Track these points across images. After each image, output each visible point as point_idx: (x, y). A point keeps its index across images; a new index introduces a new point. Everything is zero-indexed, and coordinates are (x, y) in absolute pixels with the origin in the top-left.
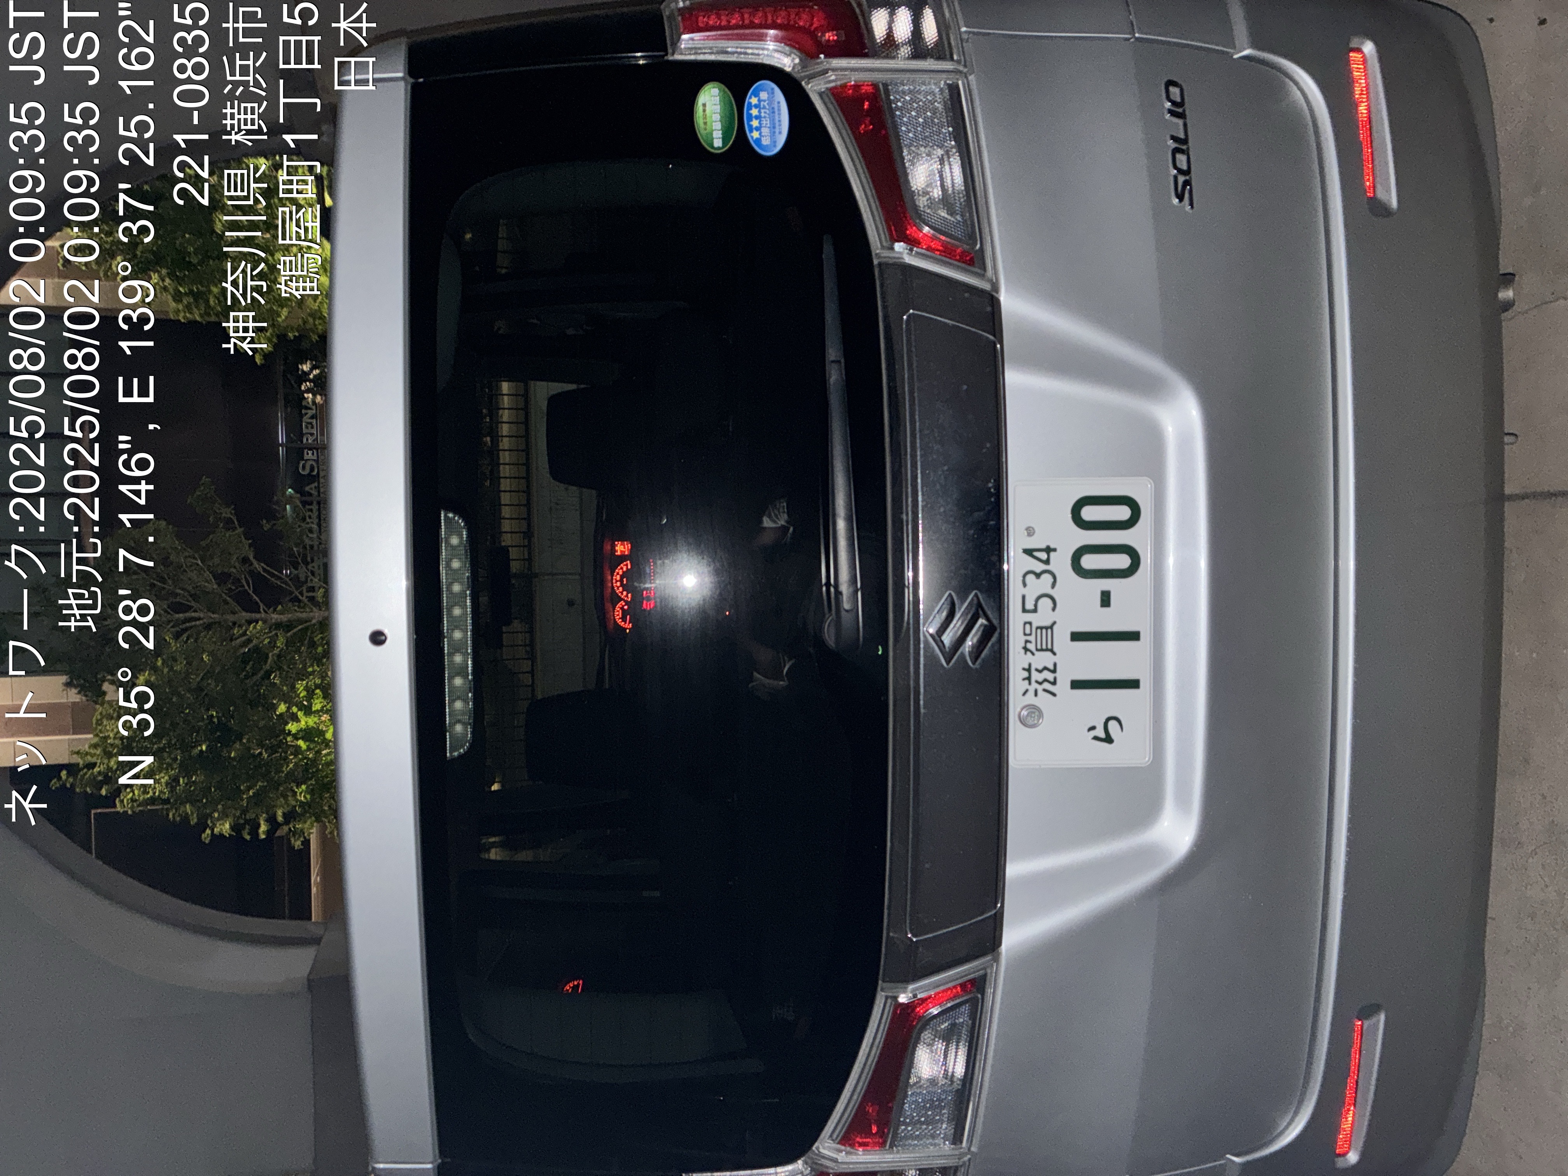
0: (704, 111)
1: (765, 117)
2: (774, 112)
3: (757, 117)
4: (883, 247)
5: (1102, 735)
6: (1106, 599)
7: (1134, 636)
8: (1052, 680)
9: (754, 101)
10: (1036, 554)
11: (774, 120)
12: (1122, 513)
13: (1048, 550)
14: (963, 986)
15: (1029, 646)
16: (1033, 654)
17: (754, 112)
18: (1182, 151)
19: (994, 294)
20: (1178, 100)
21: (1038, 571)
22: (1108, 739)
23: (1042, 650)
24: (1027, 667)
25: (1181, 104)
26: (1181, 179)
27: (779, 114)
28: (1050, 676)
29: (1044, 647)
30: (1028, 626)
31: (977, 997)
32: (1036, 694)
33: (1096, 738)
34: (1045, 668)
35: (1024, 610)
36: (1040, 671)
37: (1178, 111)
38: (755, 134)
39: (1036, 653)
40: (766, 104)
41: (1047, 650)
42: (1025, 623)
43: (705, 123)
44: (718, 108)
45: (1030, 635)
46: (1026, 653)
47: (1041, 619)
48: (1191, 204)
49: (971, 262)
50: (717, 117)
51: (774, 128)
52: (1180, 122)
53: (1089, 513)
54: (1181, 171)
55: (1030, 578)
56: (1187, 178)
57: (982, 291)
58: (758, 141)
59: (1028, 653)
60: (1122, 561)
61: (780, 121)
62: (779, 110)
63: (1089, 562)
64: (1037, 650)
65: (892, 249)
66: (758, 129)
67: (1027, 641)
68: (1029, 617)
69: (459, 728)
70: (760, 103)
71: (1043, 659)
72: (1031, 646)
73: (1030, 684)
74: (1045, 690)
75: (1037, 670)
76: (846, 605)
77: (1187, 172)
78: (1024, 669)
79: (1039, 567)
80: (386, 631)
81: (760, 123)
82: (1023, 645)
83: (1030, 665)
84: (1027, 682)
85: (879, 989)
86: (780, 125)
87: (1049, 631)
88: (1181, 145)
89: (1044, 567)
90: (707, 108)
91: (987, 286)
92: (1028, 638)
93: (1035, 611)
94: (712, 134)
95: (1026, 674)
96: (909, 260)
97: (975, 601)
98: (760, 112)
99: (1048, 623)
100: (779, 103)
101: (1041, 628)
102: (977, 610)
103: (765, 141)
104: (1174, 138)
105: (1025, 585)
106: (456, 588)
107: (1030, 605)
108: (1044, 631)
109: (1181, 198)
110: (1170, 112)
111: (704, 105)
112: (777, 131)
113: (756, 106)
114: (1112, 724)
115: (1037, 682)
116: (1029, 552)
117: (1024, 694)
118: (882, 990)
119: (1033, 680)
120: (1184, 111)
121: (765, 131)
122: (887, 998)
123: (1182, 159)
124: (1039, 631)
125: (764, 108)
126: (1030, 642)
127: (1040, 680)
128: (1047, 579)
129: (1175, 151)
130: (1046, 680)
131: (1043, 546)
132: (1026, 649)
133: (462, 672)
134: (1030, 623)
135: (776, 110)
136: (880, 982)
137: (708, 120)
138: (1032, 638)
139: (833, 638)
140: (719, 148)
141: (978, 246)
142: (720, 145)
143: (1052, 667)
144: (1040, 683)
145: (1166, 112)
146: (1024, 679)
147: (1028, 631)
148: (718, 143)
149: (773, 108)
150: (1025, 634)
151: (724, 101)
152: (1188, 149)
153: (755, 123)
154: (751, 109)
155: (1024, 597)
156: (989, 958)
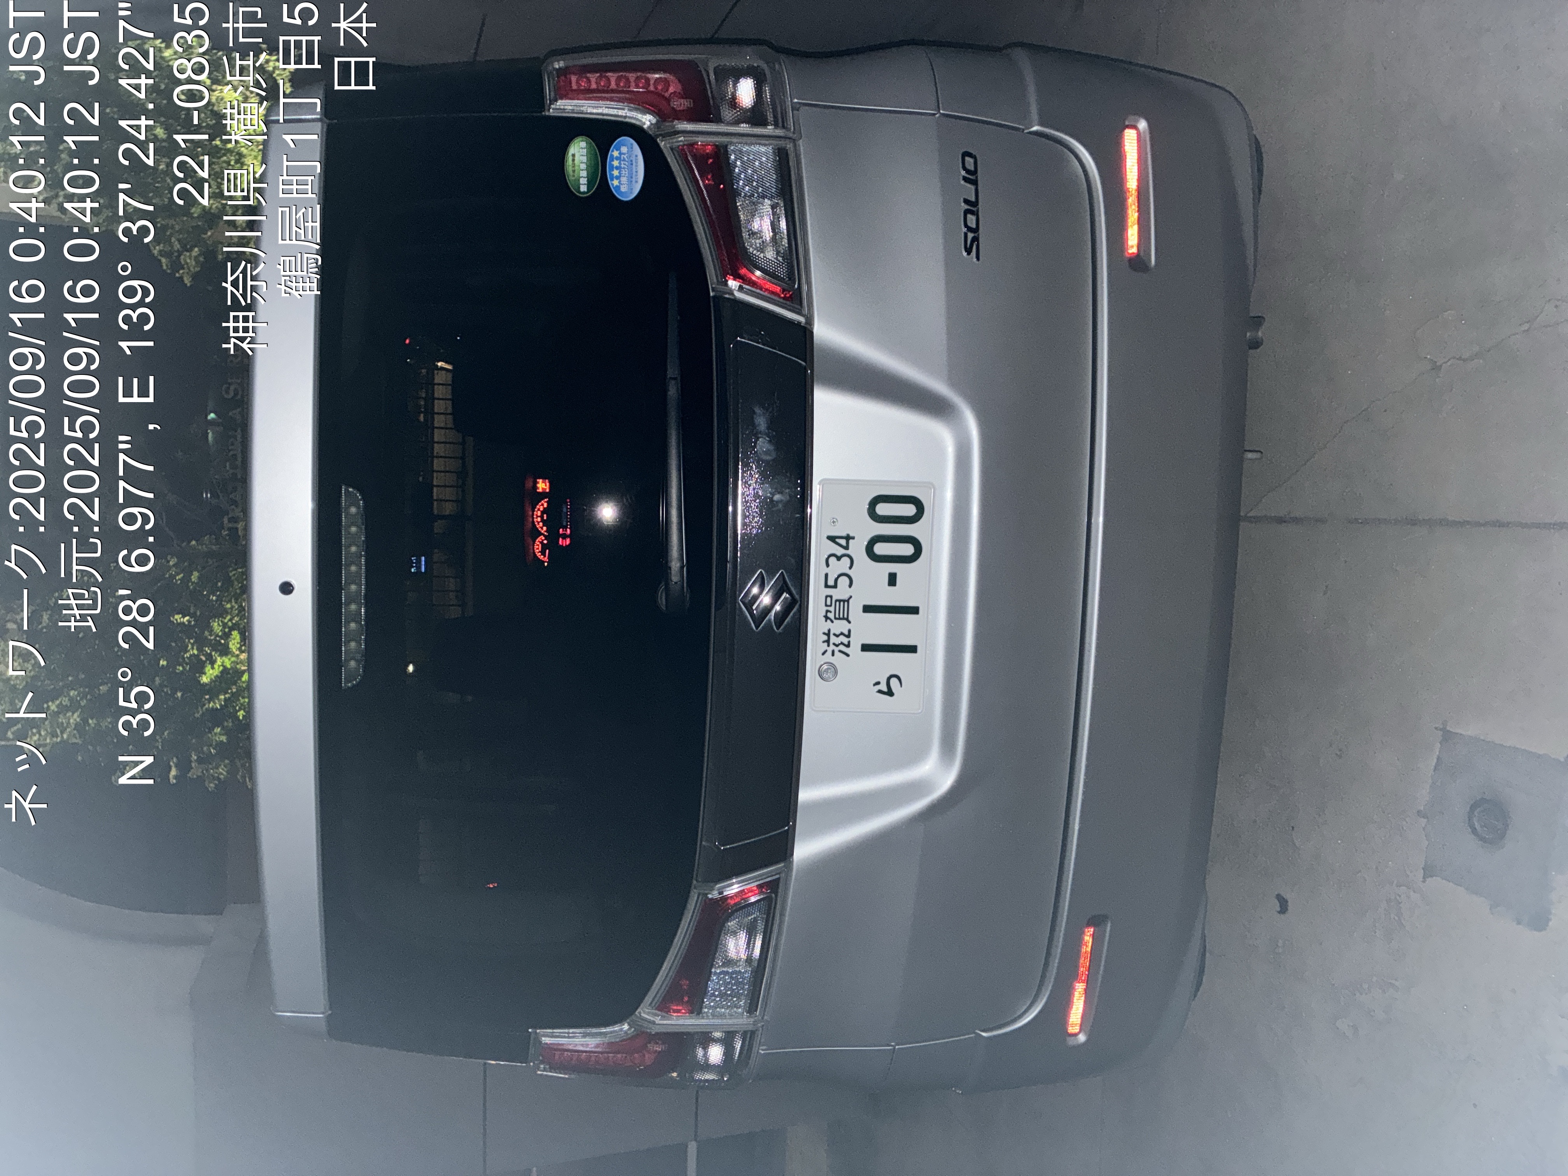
0: (573, 160)
1: (624, 168)
2: (632, 164)
3: (617, 168)
4: (718, 281)
5: (885, 689)
6: (892, 580)
7: (914, 610)
8: (846, 643)
9: (616, 154)
10: (837, 540)
11: (632, 170)
12: (909, 510)
13: (848, 538)
14: (760, 887)
15: (829, 615)
16: (832, 622)
17: (616, 163)
18: (972, 213)
19: (808, 326)
20: (972, 168)
21: (839, 554)
22: (890, 693)
23: (840, 619)
24: (827, 632)
25: (974, 172)
26: (970, 235)
27: (636, 166)
28: (845, 640)
29: (841, 616)
30: (829, 599)
31: (772, 896)
32: (833, 654)
33: (880, 692)
34: (842, 634)
35: (827, 586)
36: (837, 636)
37: (972, 178)
38: (616, 183)
39: (834, 621)
40: (625, 156)
41: (843, 619)
42: (827, 597)
43: (574, 171)
44: (584, 159)
45: (831, 606)
46: (826, 621)
47: (839, 593)
48: (978, 258)
49: (790, 299)
50: (583, 166)
51: (632, 177)
52: (973, 187)
53: (883, 509)
54: (970, 229)
55: (832, 560)
56: (976, 235)
57: (799, 323)
58: (618, 188)
59: (828, 621)
60: (907, 549)
61: (636, 172)
62: (637, 163)
63: (881, 549)
64: (836, 618)
65: (726, 284)
66: (618, 178)
67: (827, 611)
68: (830, 591)
69: (353, 664)
70: (620, 158)
71: (840, 626)
72: (831, 615)
73: (828, 646)
74: (840, 651)
75: (834, 635)
76: (675, 578)
77: (975, 230)
78: (824, 633)
79: (840, 551)
80: (293, 582)
81: (619, 173)
82: (824, 614)
83: (829, 631)
84: (826, 644)
85: (693, 887)
86: (636, 175)
87: (846, 603)
88: (972, 206)
89: (843, 551)
90: (576, 158)
91: (802, 319)
92: (829, 608)
93: (835, 586)
94: (579, 180)
95: (825, 638)
96: (739, 295)
97: (781, 579)
98: (620, 163)
99: (846, 597)
100: (636, 156)
101: (840, 601)
102: (782, 586)
103: (623, 189)
104: (966, 201)
105: (828, 565)
106: (353, 549)
107: (831, 582)
108: (842, 603)
109: (969, 252)
110: (965, 179)
111: (573, 155)
112: (634, 180)
113: (617, 158)
114: (894, 682)
115: (834, 644)
116: (832, 539)
117: (823, 654)
118: (695, 888)
119: (831, 642)
120: (977, 177)
121: (624, 180)
122: (699, 895)
123: (971, 219)
124: (838, 603)
125: (624, 160)
126: (831, 612)
127: (837, 643)
128: (846, 561)
129: (967, 212)
130: (842, 643)
131: (844, 534)
132: (827, 618)
133: (356, 617)
134: (831, 597)
135: (634, 164)
136: (695, 882)
137: (576, 168)
138: (832, 609)
139: (664, 603)
140: (584, 193)
141: (796, 286)
142: (586, 190)
143: (846, 633)
144: (837, 646)
145: (961, 178)
146: (824, 642)
147: (829, 603)
148: (583, 188)
149: (631, 161)
150: (826, 605)
151: (591, 155)
152: (978, 211)
153: (616, 173)
154: (613, 161)
155: (826, 575)
156: (782, 865)
